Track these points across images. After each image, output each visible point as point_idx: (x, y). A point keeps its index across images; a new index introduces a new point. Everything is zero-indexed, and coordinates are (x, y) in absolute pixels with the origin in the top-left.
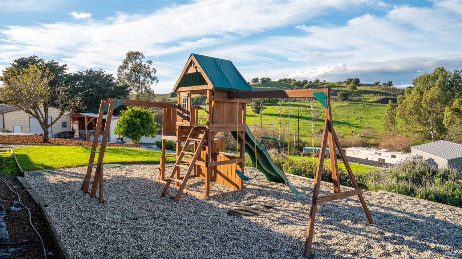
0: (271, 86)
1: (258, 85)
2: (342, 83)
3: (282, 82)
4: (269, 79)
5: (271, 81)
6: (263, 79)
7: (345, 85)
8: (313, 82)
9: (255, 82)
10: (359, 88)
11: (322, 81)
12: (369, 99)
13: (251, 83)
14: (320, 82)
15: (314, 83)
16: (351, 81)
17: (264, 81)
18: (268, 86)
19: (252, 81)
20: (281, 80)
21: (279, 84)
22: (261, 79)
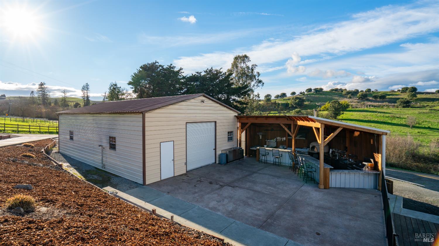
0: (324, 95)
1: (313, 94)
2: (396, 92)
3: (334, 91)
4: (321, 89)
5: (323, 90)
6: (316, 89)
7: (400, 93)
8: (364, 91)
9: (309, 92)
10: (419, 96)
11: (374, 90)
12: (434, 106)
13: (306, 93)
14: (372, 91)
15: (366, 92)
16: (407, 90)
17: (318, 91)
18: (321, 94)
19: (306, 91)
20: (332, 90)
21: (330, 93)
22: (314, 90)
